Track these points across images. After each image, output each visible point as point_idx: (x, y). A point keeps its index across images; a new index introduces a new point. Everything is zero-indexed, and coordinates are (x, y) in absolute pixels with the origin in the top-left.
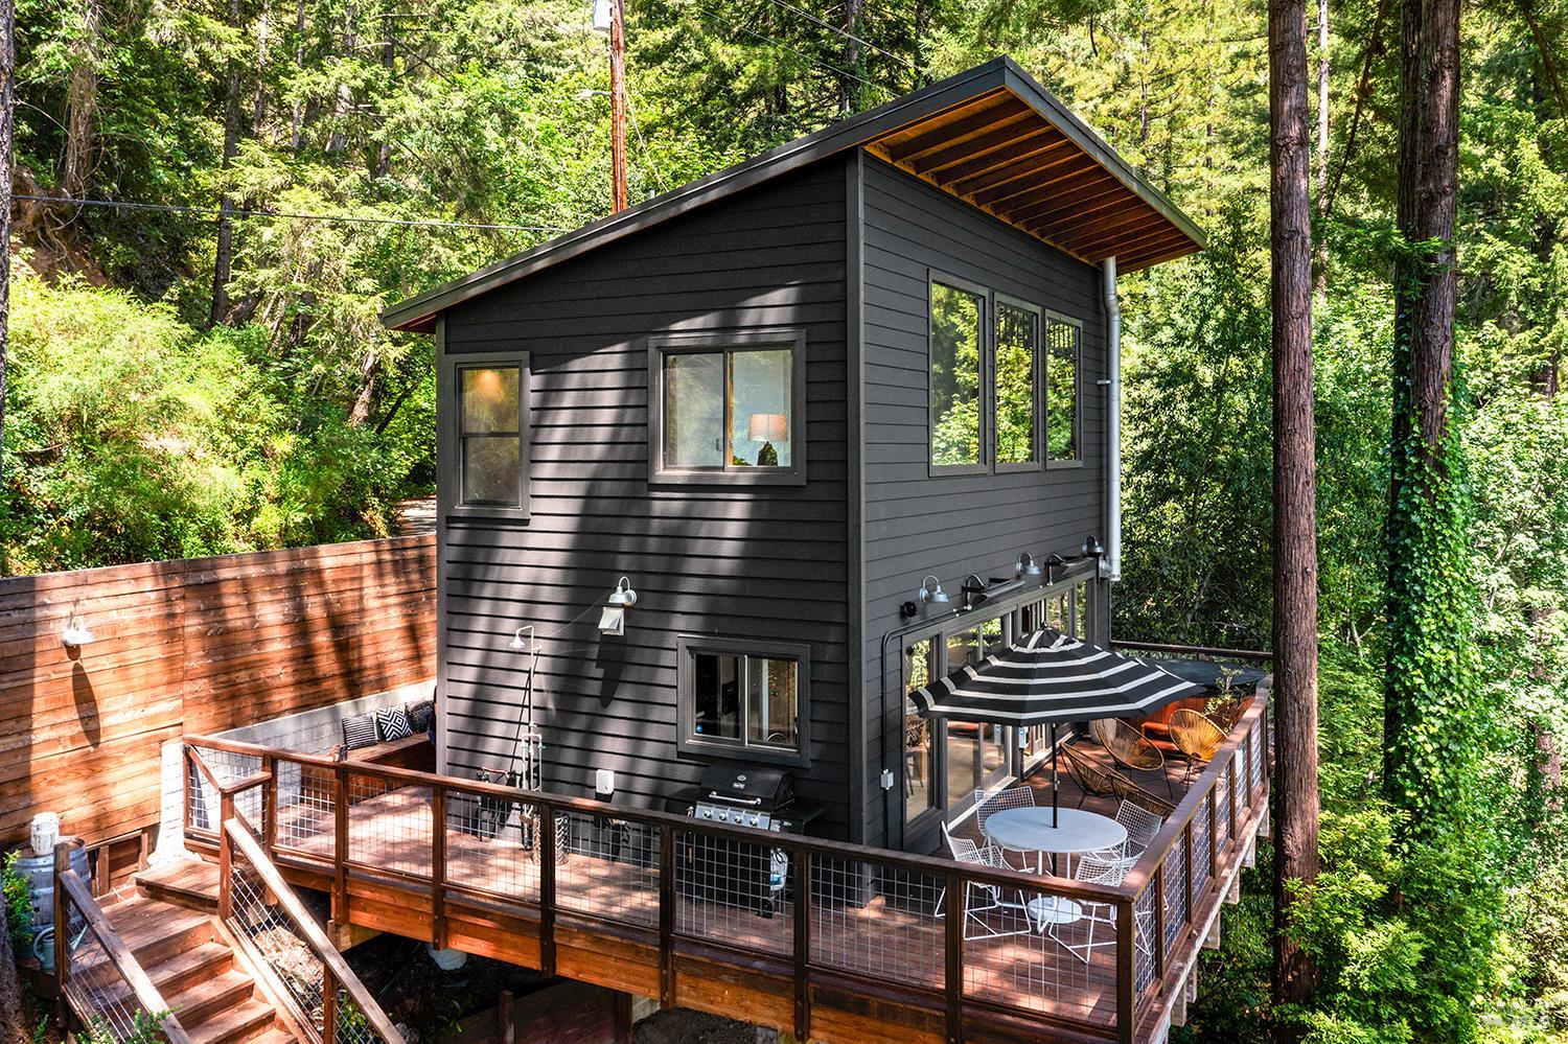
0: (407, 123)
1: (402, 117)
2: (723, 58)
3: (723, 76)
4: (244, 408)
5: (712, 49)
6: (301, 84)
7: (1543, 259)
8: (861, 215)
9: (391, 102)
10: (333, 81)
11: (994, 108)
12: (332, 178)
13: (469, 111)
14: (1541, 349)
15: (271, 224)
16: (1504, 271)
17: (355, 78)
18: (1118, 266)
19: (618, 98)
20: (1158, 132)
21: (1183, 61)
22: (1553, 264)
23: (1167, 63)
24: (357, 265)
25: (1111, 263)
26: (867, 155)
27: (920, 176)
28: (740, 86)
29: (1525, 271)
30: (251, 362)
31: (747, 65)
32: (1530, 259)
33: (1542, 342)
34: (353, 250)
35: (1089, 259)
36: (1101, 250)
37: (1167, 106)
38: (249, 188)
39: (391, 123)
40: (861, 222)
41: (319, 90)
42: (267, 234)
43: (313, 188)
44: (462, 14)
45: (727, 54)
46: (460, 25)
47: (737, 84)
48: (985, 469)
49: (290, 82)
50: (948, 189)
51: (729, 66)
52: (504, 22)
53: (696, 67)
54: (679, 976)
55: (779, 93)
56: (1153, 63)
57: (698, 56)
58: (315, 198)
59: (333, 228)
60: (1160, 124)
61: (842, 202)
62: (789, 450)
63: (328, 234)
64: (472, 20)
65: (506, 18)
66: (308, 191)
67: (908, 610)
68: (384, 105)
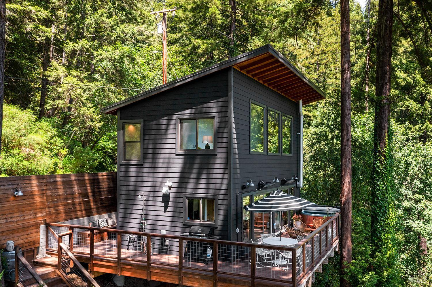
0: (102, 59)
1: (101, 57)
2: (195, 43)
3: (195, 48)
4: (52, 141)
5: (192, 40)
6: (69, 46)
7: (422, 105)
8: (232, 84)
9: (97, 52)
10: (80, 46)
11: (267, 58)
12: (79, 74)
13: (121, 56)
14: (421, 130)
15: (61, 87)
16: (412, 108)
17: (87, 45)
18: (303, 103)
19: (165, 53)
20: (322, 69)
21: (329, 48)
22: (425, 107)
23: (325, 49)
24: (86, 100)
25: (301, 101)
26: (234, 69)
27: (248, 75)
28: (200, 51)
29: (417, 109)
30: (54, 127)
31: (202, 45)
32: (419, 106)
33: (422, 128)
34: (85, 95)
35: (295, 100)
36: (298, 98)
37: (324, 61)
38: (54, 76)
39: (97, 59)
40: (232, 86)
41: (76, 48)
42: (60, 90)
43: (74, 77)
44: (118, 28)
45: (197, 42)
46: (118, 31)
47: (199, 51)
48: (265, 154)
49: (67, 46)
50: (255, 79)
51: (196, 45)
52: (131, 30)
53: (187, 45)
54: (184, 277)
55: (211, 53)
56: (321, 48)
57: (187, 42)
58: (75, 80)
59: (80, 89)
60: (322, 66)
61: (227, 81)
62: (213, 145)
63: (78, 90)
64: (121, 29)
65: (131, 29)
66: (72, 77)
67: (244, 187)
68: (95, 53)
